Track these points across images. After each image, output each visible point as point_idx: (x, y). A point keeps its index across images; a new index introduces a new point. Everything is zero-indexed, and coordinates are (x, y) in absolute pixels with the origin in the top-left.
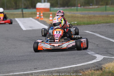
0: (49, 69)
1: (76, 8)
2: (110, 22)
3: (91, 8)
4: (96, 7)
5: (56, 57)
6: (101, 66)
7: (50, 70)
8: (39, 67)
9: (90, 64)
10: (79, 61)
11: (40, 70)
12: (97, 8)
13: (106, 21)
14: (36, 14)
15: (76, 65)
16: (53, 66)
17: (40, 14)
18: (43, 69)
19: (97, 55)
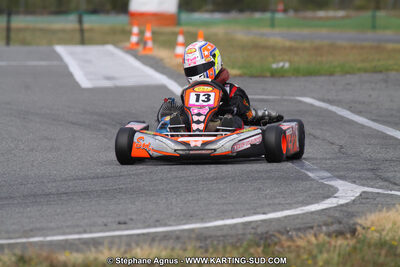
0: (170, 225)
1: (268, 15)
3: (320, 18)
4: (341, 13)
6: (351, 222)
7: (174, 231)
8: (134, 217)
9: (312, 213)
10: (277, 201)
11: (138, 228)
12: (343, 18)
13: (373, 64)
14: (130, 33)
15: (264, 213)
16: (184, 215)
17: (141, 33)
18: (149, 226)
19: (338, 183)
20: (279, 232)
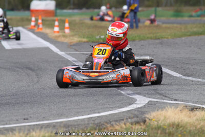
0: (51, 120)
2: (162, 38)
5: (64, 99)
6: (143, 117)
7: (53, 123)
8: (32, 116)
9: (123, 112)
10: (106, 106)
11: (34, 122)
13: (155, 35)
14: (30, 21)
15: (99, 113)
16: (58, 115)
17: (36, 21)
18: (39, 121)
19: (136, 97)
20: (106, 123)
